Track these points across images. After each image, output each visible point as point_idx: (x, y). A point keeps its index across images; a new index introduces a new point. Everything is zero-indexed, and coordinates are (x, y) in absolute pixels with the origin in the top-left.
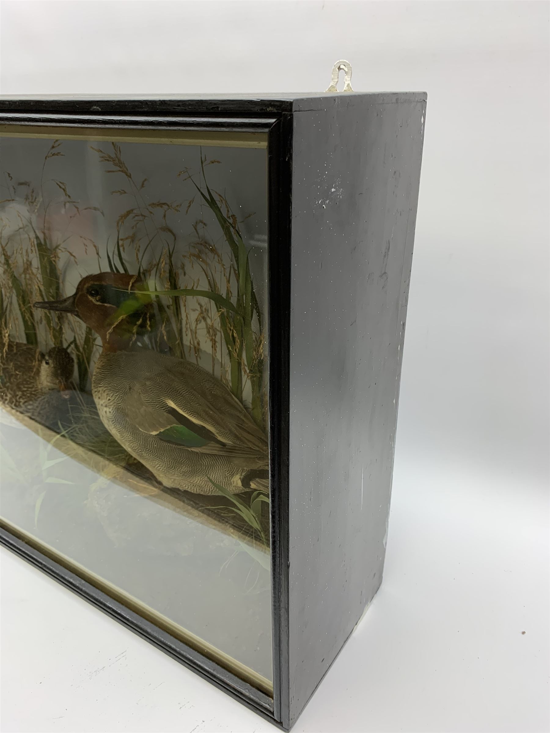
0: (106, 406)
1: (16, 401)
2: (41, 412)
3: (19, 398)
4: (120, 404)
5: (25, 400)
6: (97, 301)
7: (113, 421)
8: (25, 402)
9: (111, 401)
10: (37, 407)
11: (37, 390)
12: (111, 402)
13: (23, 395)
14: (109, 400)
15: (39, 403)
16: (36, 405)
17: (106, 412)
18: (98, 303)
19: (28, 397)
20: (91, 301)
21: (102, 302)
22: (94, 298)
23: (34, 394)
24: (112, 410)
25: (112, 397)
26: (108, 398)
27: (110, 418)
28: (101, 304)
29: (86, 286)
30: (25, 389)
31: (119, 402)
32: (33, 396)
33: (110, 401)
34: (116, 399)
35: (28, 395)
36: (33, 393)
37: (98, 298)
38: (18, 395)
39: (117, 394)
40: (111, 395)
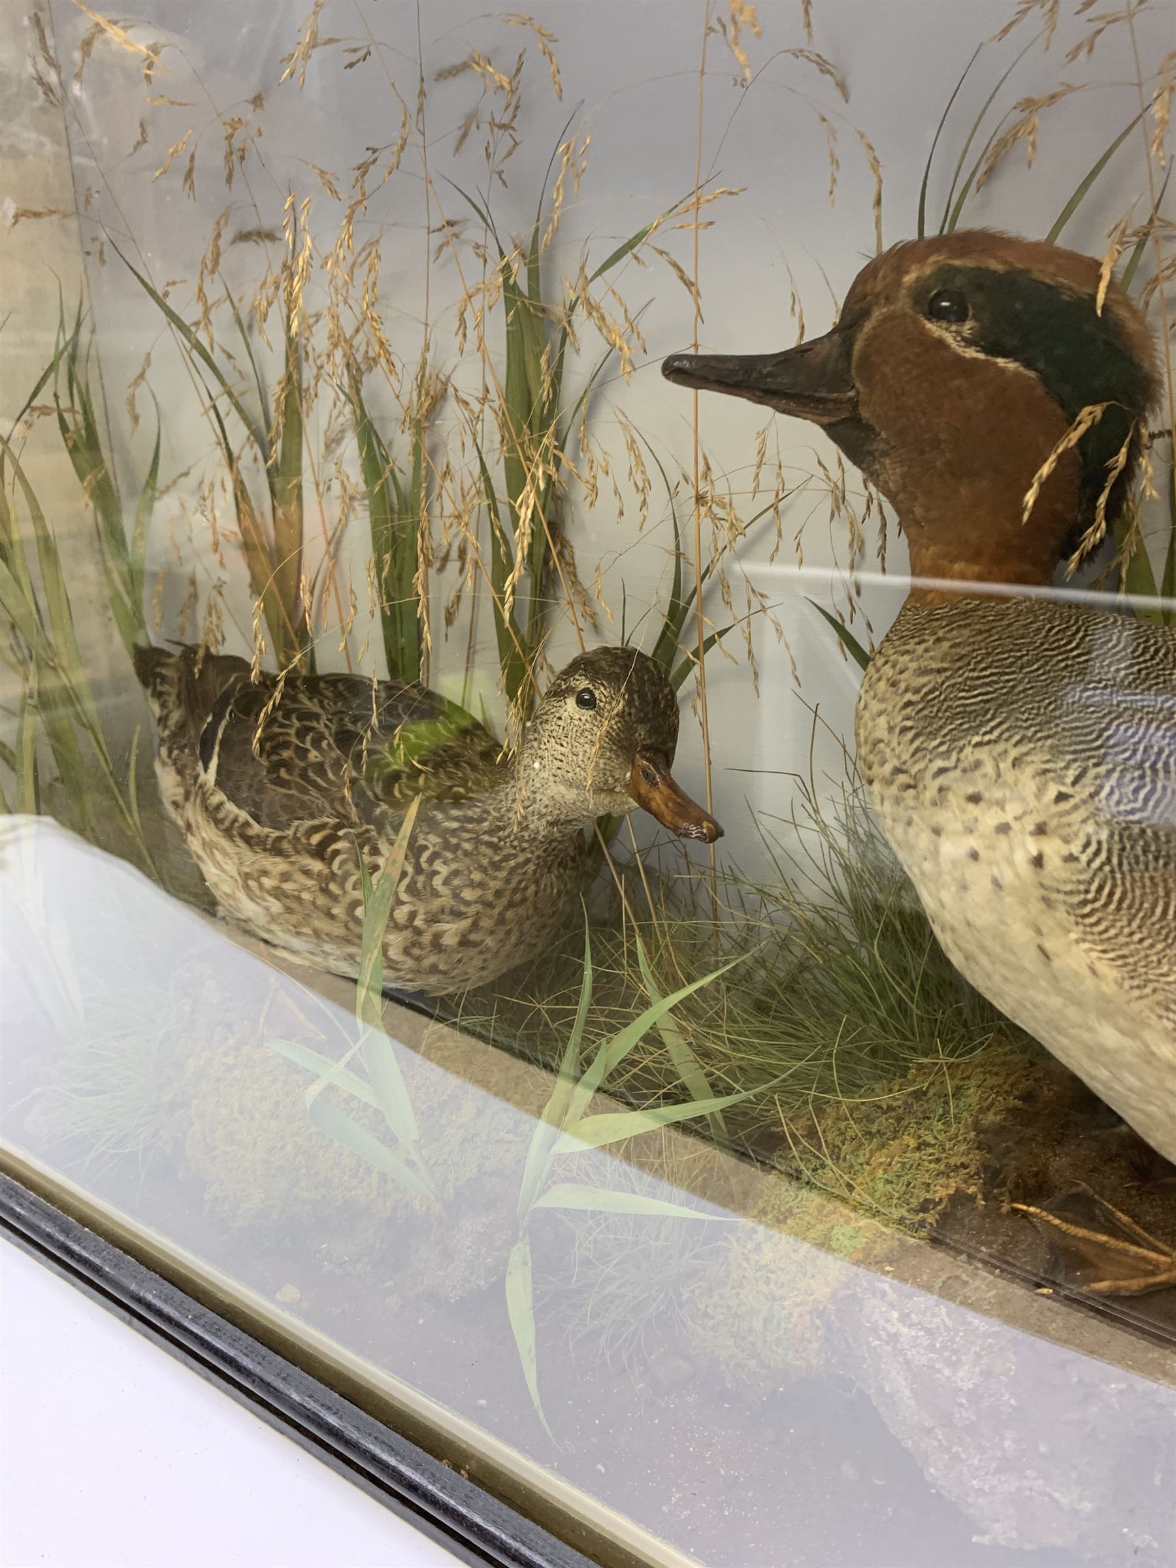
0: (1041, 830)
1: (419, 870)
2: (509, 914)
3: (431, 861)
4: (1136, 817)
5: (454, 866)
6: (969, 342)
7: (1085, 902)
8: (456, 873)
9: (1072, 802)
10: (498, 894)
11: (503, 829)
12: (1076, 807)
13: (447, 846)
14: (1061, 797)
15: (508, 881)
16: (494, 885)
17: (1038, 861)
18: (971, 353)
19: (466, 854)
20: (941, 343)
21: (984, 350)
22: (954, 328)
23: (490, 845)
24: (1087, 845)
25: (1074, 784)
26: (1053, 791)
27: (1069, 887)
28: (982, 356)
29: (909, 278)
30: (455, 825)
31: (1122, 808)
32: (483, 849)
33: (1065, 806)
34: (1107, 790)
35: (467, 846)
36: (486, 838)
37: (967, 328)
38: (425, 848)
39: (1102, 769)
40: (1071, 774)
